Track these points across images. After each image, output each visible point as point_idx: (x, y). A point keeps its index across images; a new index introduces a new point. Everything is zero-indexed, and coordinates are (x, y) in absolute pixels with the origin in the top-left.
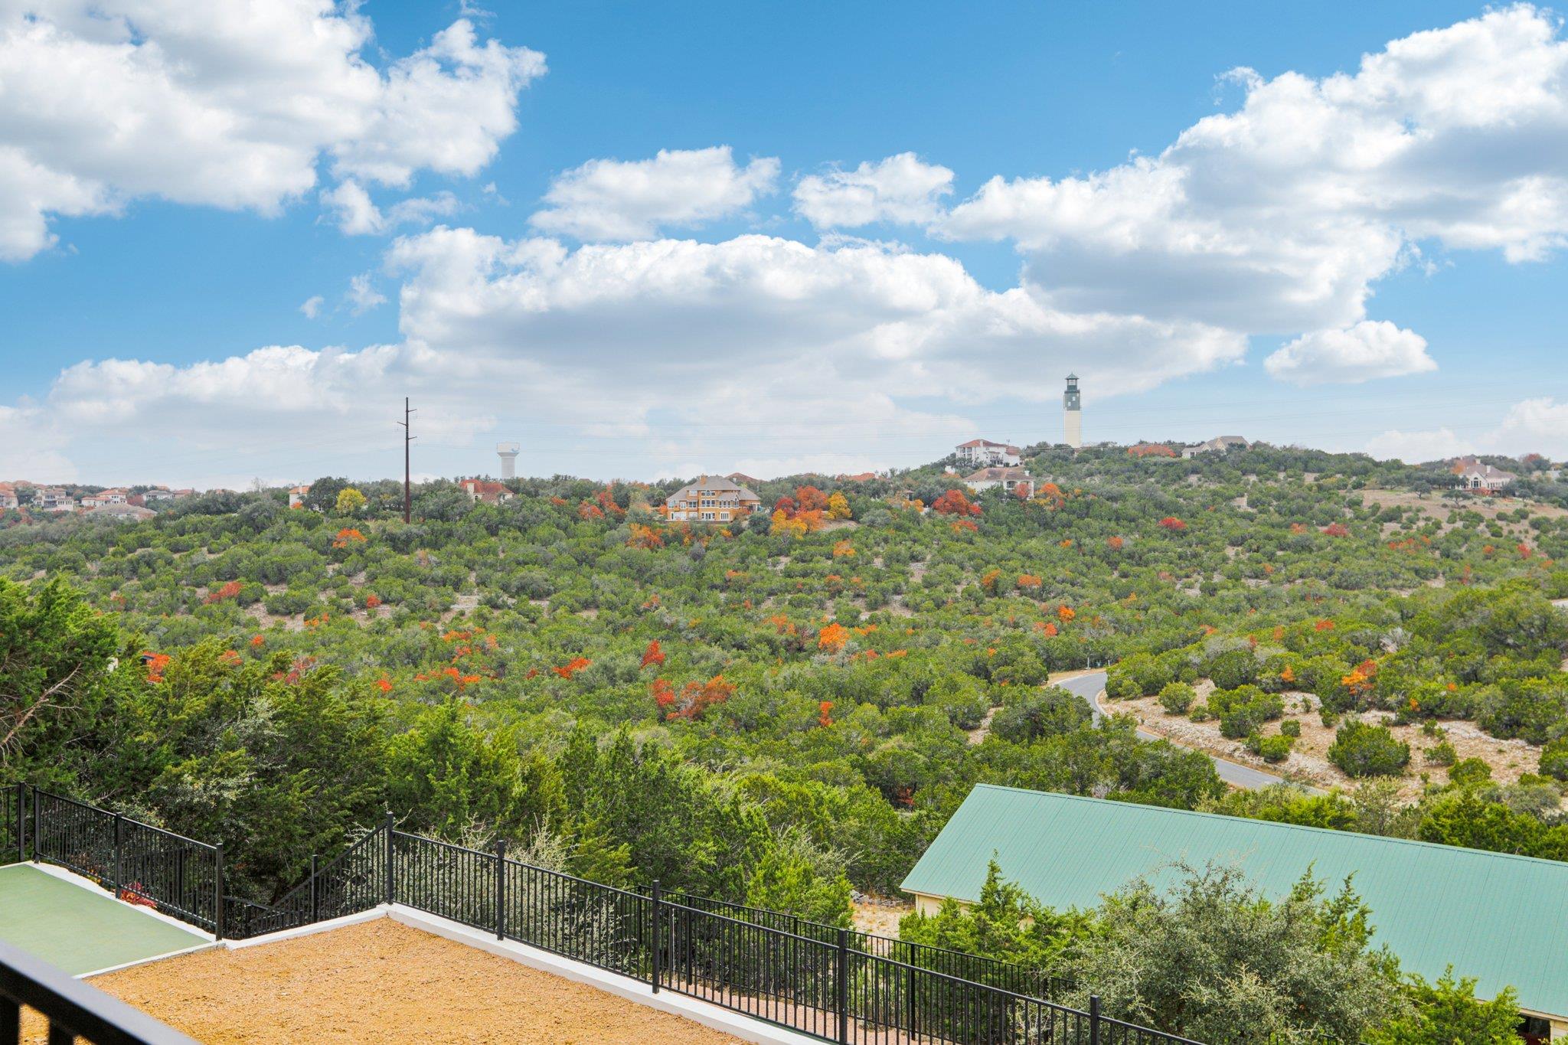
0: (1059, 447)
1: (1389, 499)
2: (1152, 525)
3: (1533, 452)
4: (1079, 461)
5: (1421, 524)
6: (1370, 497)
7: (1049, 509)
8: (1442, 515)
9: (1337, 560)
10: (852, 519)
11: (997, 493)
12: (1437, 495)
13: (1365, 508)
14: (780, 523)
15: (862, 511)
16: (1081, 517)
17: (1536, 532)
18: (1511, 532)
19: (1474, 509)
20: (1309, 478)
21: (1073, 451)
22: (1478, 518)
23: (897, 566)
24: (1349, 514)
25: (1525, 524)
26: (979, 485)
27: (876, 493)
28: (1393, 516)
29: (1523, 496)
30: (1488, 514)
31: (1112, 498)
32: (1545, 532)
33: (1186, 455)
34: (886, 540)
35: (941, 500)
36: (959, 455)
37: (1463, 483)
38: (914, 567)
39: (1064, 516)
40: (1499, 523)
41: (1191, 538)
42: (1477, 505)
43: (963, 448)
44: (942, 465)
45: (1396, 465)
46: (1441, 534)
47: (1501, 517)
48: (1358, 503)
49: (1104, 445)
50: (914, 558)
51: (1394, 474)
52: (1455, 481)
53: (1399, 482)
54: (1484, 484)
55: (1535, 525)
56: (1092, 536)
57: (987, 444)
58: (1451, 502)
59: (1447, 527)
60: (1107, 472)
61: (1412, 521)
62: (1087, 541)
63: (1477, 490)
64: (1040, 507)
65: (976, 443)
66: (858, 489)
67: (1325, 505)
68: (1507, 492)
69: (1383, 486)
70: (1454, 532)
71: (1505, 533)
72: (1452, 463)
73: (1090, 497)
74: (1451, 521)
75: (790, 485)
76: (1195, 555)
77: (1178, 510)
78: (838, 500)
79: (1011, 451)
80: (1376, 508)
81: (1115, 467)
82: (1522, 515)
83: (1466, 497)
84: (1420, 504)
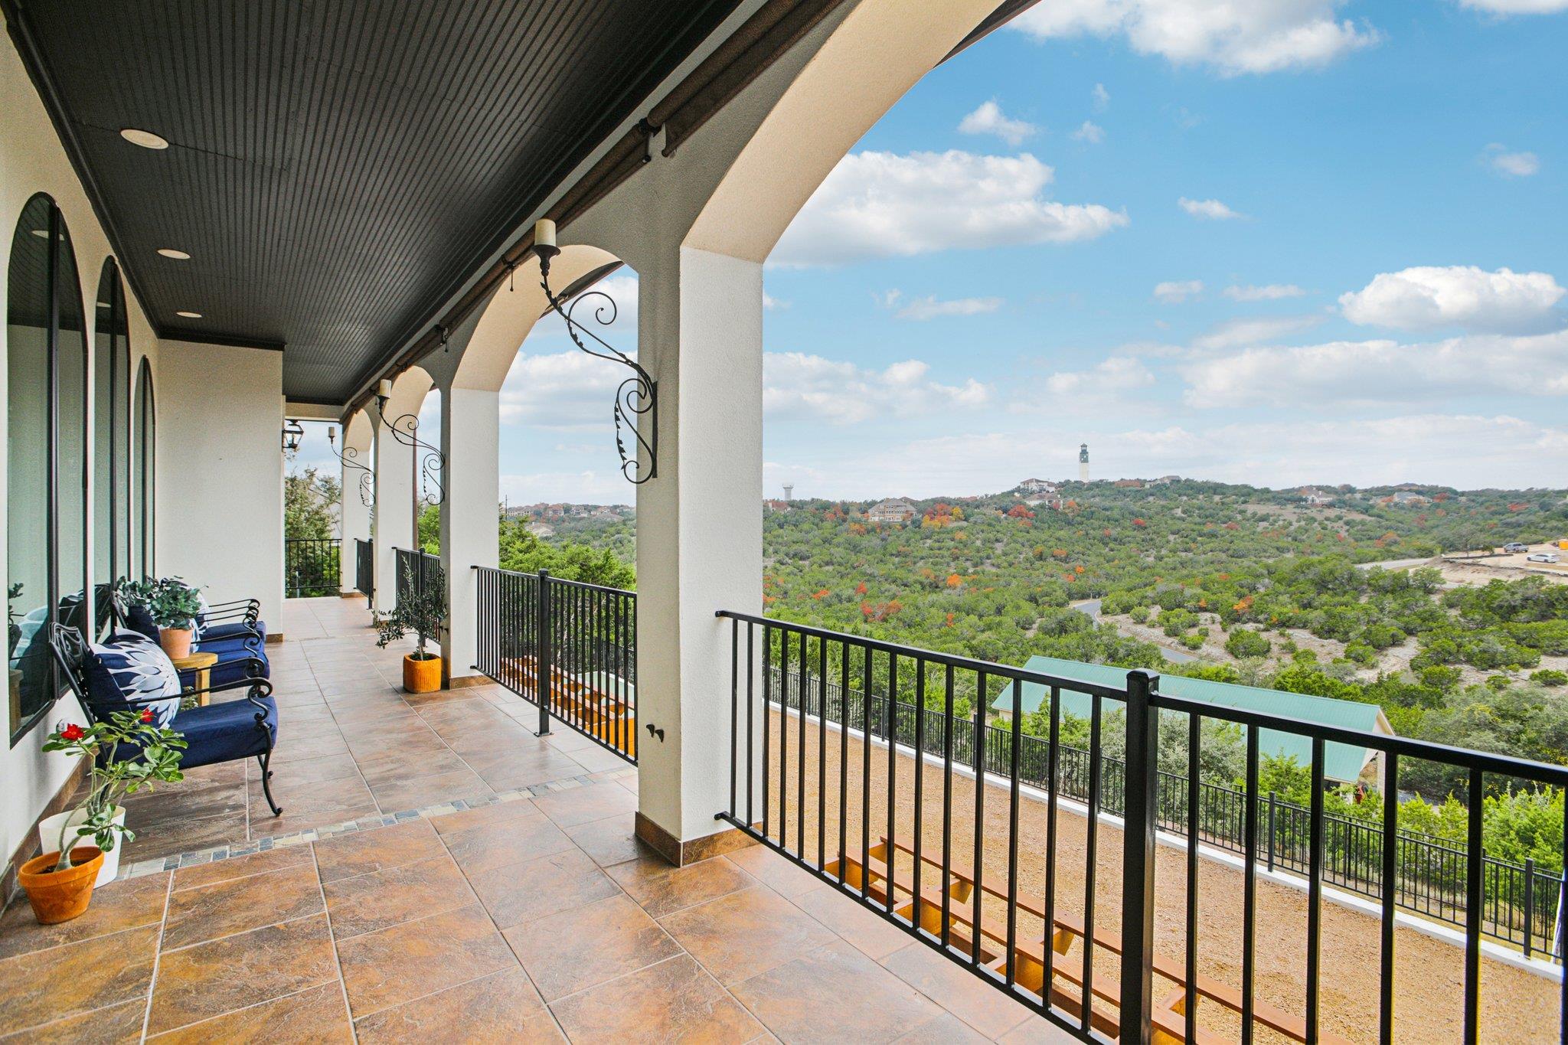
0: (1076, 482)
1: (1262, 509)
2: (1127, 523)
3: (1347, 483)
4: (1087, 489)
5: (1281, 523)
6: (1251, 508)
7: (1070, 515)
8: (1293, 518)
9: (1232, 542)
10: (965, 520)
11: (1042, 506)
12: (1290, 507)
13: (1249, 514)
14: (926, 522)
15: (970, 516)
16: (1088, 519)
17: (1347, 527)
18: (1333, 527)
19: (1312, 515)
20: (1217, 498)
21: (1084, 484)
22: (1314, 520)
23: (988, 545)
24: (1239, 517)
25: (1341, 523)
26: (1033, 503)
27: (977, 507)
28: (1263, 519)
29: (1340, 508)
30: (1320, 518)
31: (1106, 509)
32: (1353, 527)
33: (1147, 486)
34: (983, 531)
35: (1012, 511)
36: (1022, 487)
37: (1306, 500)
38: (997, 545)
39: (1079, 519)
40: (1326, 522)
41: (1149, 530)
42: (1312, 513)
43: (1024, 483)
44: (1013, 492)
45: (1267, 491)
46: (1292, 528)
47: (1327, 519)
48: (1245, 512)
49: (1101, 481)
50: (997, 541)
51: (1266, 495)
52: (1301, 500)
53: (1269, 500)
54: (1318, 501)
55: (1347, 523)
56: (1094, 529)
57: (1037, 481)
58: (1297, 510)
59: (1296, 525)
60: (1103, 495)
61: (1275, 521)
62: (1091, 532)
63: (1314, 504)
64: (1066, 514)
65: (1031, 481)
66: (968, 505)
67: (1226, 513)
68: (1330, 505)
69: (1259, 502)
70: (1299, 527)
71: (1329, 527)
72: (1300, 489)
73: (1093, 509)
75: (932, 503)
76: (1152, 540)
77: (1142, 515)
78: (957, 510)
79: (1050, 484)
80: (1254, 514)
81: (1108, 493)
82: (1340, 518)
83: (1307, 508)
84: (1280, 512)
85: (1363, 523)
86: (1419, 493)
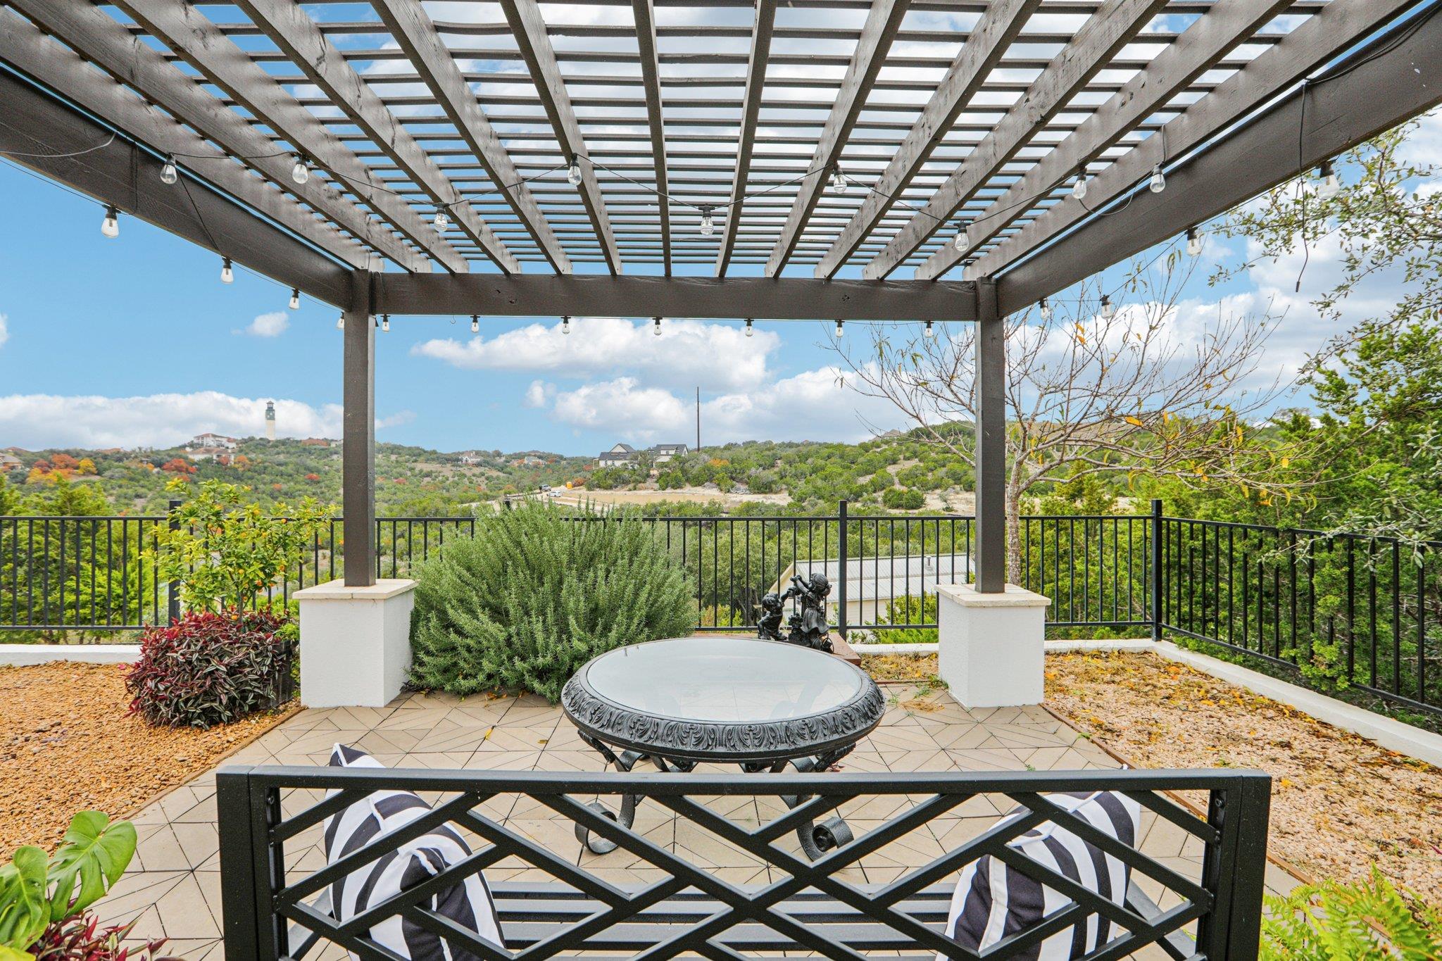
0: (261, 439)
1: (427, 467)
2: (301, 478)
4: (272, 447)
5: (440, 478)
6: (419, 466)
7: (241, 470)
8: (449, 474)
9: (395, 493)
10: (98, 474)
11: (208, 461)
12: (450, 466)
13: (417, 471)
14: (35, 475)
15: (105, 470)
16: (260, 474)
17: (486, 481)
19: (463, 472)
20: (393, 457)
21: (269, 442)
22: (465, 476)
23: (123, 501)
24: (409, 473)
25: (483, 478)
26: (198, 457)
27: (120, 460)
28: (428, 475)
30: (469, 474)
31: (280, 465)
32: (489, 481)
33: (333, 445)
34: (120, 486)
35: (167, 465)
36: (196, 441)
38: (137, 501)
39: (250, 474)
40: (472, 478)
41: (322, 484)
42: (464, 470)
43: (198, 438)
44: (184, 447)
45: (434, 452)
46: (448, 482)
47: (474, 475)
48: (413, 469)
49: (288, 439)
50: (138, 496)
51: (433, 456)
52: (458, 460)
53: (433, 460)
54: (470, 461)
55: (487, 478)
56: (265, 484)
57: (214, 436)
58: (454, 469)
59: (451, 479)
60: (288, 453)
61: (436, 477)
62: (261, 486)
63: (467, 464)
64: (236, 469)
65: (207, 435)
66: (105, 457)
67: (399, 470)
68: (478, 465)
69: (427, 461)
70: (453, 481)
71: (474, 482)
73: (266, 464)
74: (453, 477)
76: (322, 493)
77: (318, 471)
78: (85, 463)
79: (229, 440)
80: (421, 471)
81: (292, 450)
82: (483, 474)
84: (440, 469)
85: (498, 478)
86: (540, 457)
